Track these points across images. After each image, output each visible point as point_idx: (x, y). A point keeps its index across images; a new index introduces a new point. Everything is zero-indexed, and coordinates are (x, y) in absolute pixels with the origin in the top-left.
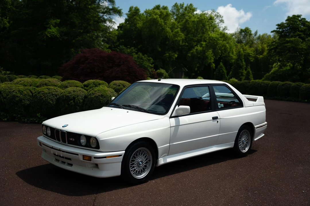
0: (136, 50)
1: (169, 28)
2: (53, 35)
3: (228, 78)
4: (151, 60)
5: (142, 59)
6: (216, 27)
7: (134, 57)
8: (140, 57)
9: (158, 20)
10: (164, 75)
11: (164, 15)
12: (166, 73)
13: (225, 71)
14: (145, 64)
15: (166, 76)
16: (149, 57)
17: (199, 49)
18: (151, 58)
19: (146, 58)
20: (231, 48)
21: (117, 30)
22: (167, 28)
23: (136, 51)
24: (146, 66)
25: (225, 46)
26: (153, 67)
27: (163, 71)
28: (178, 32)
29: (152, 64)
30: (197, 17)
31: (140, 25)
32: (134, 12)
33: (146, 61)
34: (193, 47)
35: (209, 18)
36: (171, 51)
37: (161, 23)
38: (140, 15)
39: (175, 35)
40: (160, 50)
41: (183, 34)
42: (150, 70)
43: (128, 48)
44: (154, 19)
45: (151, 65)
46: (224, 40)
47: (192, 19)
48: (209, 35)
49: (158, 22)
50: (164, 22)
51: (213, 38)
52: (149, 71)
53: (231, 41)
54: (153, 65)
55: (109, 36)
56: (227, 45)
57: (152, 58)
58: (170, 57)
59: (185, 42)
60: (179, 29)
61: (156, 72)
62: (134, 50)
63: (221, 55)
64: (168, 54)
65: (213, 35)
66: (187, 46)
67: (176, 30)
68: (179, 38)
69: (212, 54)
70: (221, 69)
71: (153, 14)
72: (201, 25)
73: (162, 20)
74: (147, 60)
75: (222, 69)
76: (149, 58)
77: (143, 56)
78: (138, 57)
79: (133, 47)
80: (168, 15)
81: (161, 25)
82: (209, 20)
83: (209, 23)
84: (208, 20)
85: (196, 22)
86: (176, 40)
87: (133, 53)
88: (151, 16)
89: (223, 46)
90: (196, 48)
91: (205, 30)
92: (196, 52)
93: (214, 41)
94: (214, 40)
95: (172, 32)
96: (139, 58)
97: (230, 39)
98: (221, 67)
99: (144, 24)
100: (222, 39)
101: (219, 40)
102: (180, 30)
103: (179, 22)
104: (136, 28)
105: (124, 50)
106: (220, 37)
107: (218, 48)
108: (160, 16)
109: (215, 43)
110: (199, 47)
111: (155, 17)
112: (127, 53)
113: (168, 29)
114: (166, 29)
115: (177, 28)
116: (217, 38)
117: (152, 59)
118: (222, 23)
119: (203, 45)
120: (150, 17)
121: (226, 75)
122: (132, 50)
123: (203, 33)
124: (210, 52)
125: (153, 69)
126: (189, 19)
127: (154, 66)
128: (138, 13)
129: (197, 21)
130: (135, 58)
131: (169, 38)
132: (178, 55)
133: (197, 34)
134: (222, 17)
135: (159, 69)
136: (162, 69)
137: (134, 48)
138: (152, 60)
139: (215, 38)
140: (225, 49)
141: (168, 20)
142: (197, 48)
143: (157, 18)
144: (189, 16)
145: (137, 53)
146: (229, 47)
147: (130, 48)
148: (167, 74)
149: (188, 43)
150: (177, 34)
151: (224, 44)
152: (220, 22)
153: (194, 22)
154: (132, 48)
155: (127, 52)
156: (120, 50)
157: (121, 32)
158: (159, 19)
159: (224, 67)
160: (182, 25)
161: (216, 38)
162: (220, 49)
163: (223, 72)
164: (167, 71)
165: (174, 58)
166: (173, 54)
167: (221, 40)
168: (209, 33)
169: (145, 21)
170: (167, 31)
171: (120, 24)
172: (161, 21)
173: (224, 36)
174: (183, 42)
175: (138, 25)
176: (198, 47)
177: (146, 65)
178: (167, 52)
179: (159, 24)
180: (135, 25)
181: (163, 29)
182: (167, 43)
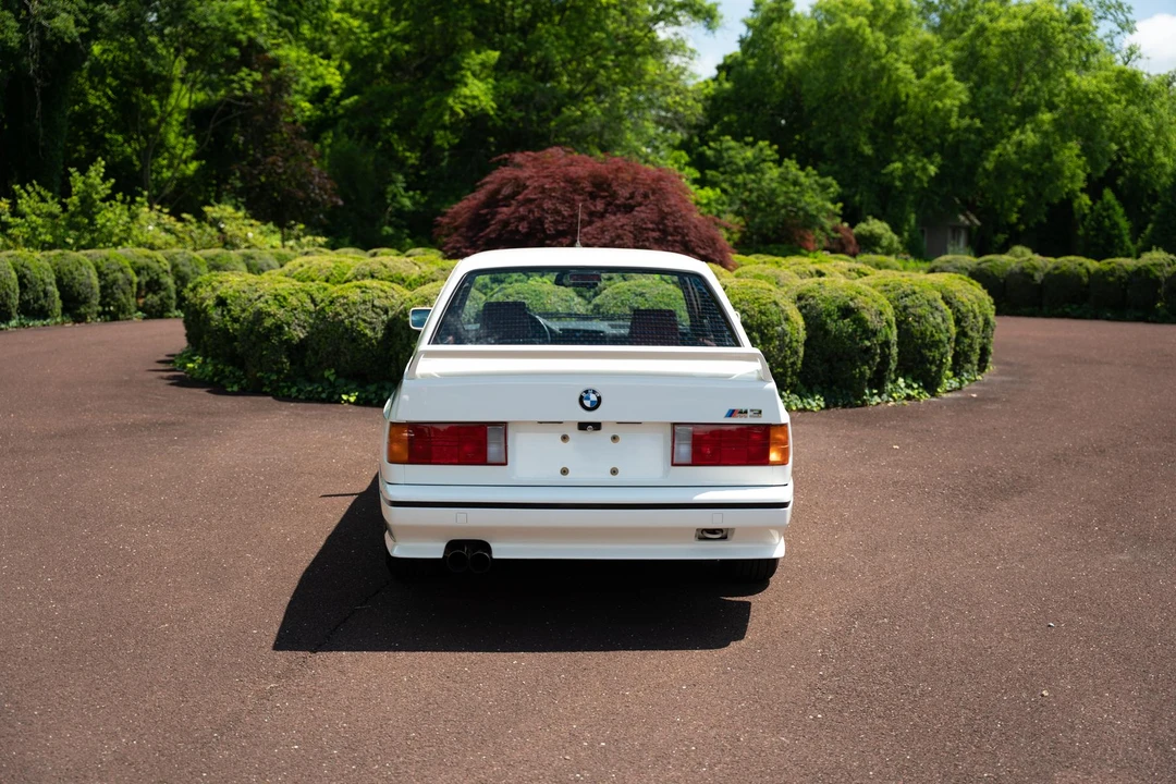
0: (777, 152)
1: (906, 62)
2: (474, 107)
3: (1133, 248)
4: (830, 186)
5: (796, 183)
6: (1097, 51)
7: (767, 176)
8: (790, 176)
9: (862, 37)
10: (885, 242)
11: (888, 12)
12: (890, 233)
13: (1124, 224)
14: (808, 204)
15: (891, 244)
16: (822, 175)
17: (1029, 141)
18: (829, 180)
19: (812, 180)
20: (1159, 130)
21: (715, 79)
22: (900, 65)
23: (777, 156)
24: (812, 210)
25: (1137, 124)
26: (841, 213)
27: (878, 227)
28: (942, 78)
29: (834, 202)
30: (1020, 16)
31: (793, 56)
32: (772, 10)
33: (813, 190)
34: (1002, 135)
35: (1068, 17)
36: (912, 151)
37: (873, 46)
38: (796, 18)
39: (933, 92)
40: (868, 150)
41: (960, 86)
42: (828, 224)
43: (747, 144)
44: (849, 31)
45: (830, 206)
46: (1130, 102)
47: (1002, 24)
48: (1069, 81)
49: (865, 40)
50: (886, 41)
51: (1086, 93)
52: (822, 229)
53: (1162, 105)
54: (840, 205)
55: (675, 102)
56: (1146, 122)
57: (835, 178)
58: (908, 176)
59: (972, 118)
60: (947, 67)
61: (855, 231)
62: (769, 152)
63: (1115, 158)
64: (898, 165)
65: (1085, 82)
66: (979, 132)
67: (938, 70)
68: (948, 102)
69: (1078, 156)
70: (1105, 214)
71: (846, 12)
72: (1037, 45)
73: (881, 35)
74: (815, 186)
75: (1109, 217)
76: (822, 181)
77: (802, 174)
78: (783, 179)
79: (764, 139)
80: (901, 14)
81: (873, 52)
82: (1070, 23)
83: (1069, 35)
84: (1066, 25)
85: (1018, 33)
86: (936, 109)
87: (764, 161)
88: (838, 18)
89: (1125, 125)
90: (1017, 136)
91: (1051, 65)
92: (1015, 153)
93: (1090, 106)
94: (1091, 101)
95: (920, 76)
96: (786, 179)
97: (1154, 95)
98: (1108, 207)
99: (809, 50)
100: (1123, 97)
101: (1111, 102)
102: (951, 70)
103: (947, 40)
104: (782, 67)
105: (732, 153)
106: (1116, 91)
107: (1107, 134)
108: (873, 18)
109: (1094, 116)
110: (1031, 134)
111: (852, 23)
112: (742, 164)
113: (905, 70)
114: (897, 69)
115: (941, 63)
116: (1103, 96)
117: (834, 182)
118: (1127, 34)
119: (1046, 127)
120: (830, 23)
121: (1127, 239)
122: (761, 150)
123: (1045, 76)
124: (1071, 148)
125: (838, 220)
126: (988, 24)
127: (842, 209)
128: (788, 10)
129: (1022, 30)
130: (772, 180)
131: (905, 103)
132: (940, 167)
133: (1019, 79)
134: (1129, 8)
135: (865, 221)
136: (876, 221)
137: (767, 143)
138: (835, 188)
139: (1094, 93)
140: (1133, 137)
141: (902, 33)
142: (1023, 137)
143: (860, 26)
144: (990, 12)
145: (779, 163)
146: (1151, 127)
147: (753, 144)
148: (896, 238)
149: (982, 121)
150: (942, 86)
151: (1132, 115)
152: (1119, 30)
153: (1006, 33)
154: (761, 143)
155: (743, 159)
156: (719, 152)
157: (727, 85)
158: (868, 30)
159: (1117, 208)
160: (962, 49)
161: (1099, 93)
162: (1111, 139)
163: (1115, 225)
164: (896, 229)
165: (925, 179)
166: (919, 165)
167: (1118, 102)
168: (1071, 73)
169: (813, 43)
170: (898, 76)
171: (725, 58)
172: (874, 38)
173: (1130, 84)
174: (961, 115)
175: (787, 60)
176: (1022, 132)
177: (814, 207)
178: (895, 156)
179: (866, 50)
180: (776, 59)
181: (883, 68)
182: (898, 120)
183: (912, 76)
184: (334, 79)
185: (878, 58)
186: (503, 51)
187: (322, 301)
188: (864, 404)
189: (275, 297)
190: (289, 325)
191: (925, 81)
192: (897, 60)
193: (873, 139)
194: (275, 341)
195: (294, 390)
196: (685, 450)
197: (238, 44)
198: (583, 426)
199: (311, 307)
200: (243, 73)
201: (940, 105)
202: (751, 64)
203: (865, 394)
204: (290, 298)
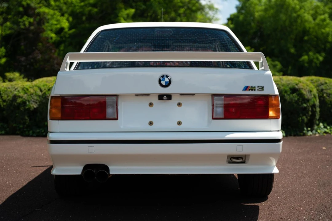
1: (308, 14)
18: (277, 63)
22: (306, 15)
28: (324, 20)
36: (312, 51)
39: (321, 26)
40: (292, 50)
60: (327, 15)
64: (306, 57)
67: (322, 17)
68: (328, 30)
81: (294, 9)
86: (323, 33)
95: (314, 19)
99: (266, 10)
104: (254, 18)
113: (308, 17)
115: (324, 14)
131: (309, 31)
132: (325, 58)
138: (279, 66)
141: (306, 1)
150: (324, 23)
157: (232, 26)
165: (318, 62)
166: (315, 56)
169: (267, 7)
170: (305, 19)
171: (231, 15)
172: (294, 3)
175: (257, 14)
178: (304, 53)
179: (290, 8)
180: (252, 15)
181: (299, 16)
182: (306, 38)
183: (311, 19)
184: (65, 24)
185: (296, 12)
186: (136, 9)
187: (45, 89)
188: (304, 135)
189: (23, 89)
190: (29, 101)
191: (317, 21)
192: (304, 13)
193: (295, 46)
194: (22, 109)
195: (31, 132)
196: (220, 110)
197: (23, 6)
198: (161, 97)
199: (40, 93)
200: (25, 18)
201: (323, 31)
202: (241, 18)
203: (305, 130)
204: (30, 89)
